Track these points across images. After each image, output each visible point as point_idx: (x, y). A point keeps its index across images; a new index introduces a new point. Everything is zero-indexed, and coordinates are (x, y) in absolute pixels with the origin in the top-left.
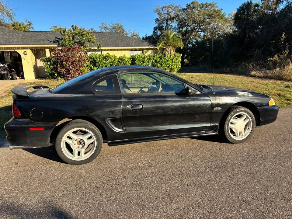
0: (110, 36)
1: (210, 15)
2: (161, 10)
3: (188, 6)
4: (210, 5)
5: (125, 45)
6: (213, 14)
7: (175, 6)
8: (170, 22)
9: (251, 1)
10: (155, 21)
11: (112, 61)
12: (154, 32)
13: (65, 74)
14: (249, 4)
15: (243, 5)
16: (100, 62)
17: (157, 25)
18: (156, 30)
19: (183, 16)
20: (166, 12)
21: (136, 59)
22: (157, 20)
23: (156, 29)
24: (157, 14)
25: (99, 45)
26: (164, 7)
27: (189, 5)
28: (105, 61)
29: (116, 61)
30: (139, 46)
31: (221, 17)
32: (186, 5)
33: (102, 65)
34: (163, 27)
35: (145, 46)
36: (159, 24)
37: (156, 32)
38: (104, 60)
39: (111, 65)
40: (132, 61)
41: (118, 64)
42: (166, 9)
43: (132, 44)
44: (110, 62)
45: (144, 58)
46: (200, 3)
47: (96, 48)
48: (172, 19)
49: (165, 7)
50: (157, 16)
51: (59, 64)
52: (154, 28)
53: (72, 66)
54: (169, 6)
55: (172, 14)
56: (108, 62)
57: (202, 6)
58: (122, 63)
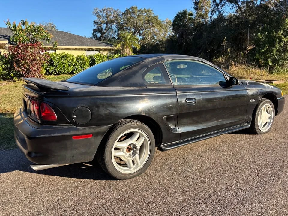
0: (61, 34)
1: (149, 21)
2: (100, 12)
3: (127, 10)
4: (148, 11)
5: (80, 44)
6: (152, 20)
7: (114, 10)
8: (109, 25)
9: (186, 10)
10: (94, 24)
11: (70, 61)
12: (93, 34)
13: (24, 74)
14: (185, 12)
15: (180, 13)
16: (57, 62)
17: (96, 27)
18: (96, 32)
19: (122, 20)
20: (105, 15)
21: (96, 59)
22: (96, 23)
23: (95, 30)
24: (96, 16)
25: (56, 43)
26: (102, 10)
27: (129, 10)
28: (63, 61)
29: (75, 61)
30: (96, 46)
31: (159, 23)
32: (126, 10)
33: (60, 64)
34: (102, 29)
35: (101, 46)
36: (98, 27)
37: (95, 34)
38: (62, 59)
39: (69, 64)
40: (91, 61)
41: (76, 64)
42: (105, 11)
43: (88, 43)
44: (68, 62)
45: (103, 58)
46: (139, 9)
47: (52, 47)
48: (112, 22)
49: (104, 10)
50: (96, 19)
51: (15, 62)
52: (94, 30)
53: (32, 65)
54: (108, 9)
55: (111, 17)
56: (66, 61)
57: (142, 12)
58: (80, 63)
